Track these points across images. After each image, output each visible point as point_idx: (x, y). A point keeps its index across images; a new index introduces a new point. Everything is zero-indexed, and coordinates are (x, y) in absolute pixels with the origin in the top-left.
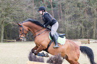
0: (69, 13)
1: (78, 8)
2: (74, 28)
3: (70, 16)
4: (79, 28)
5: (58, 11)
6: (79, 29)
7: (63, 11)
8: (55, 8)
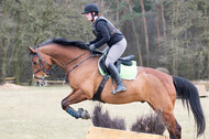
0: (180, 23)
1: (200, 13)
2: (189, 56)
3: (181, 29)
4: (201, 56)
5: (157, 19)
6: (202, 59)
7: (167, 18)
8: (150, 12)
